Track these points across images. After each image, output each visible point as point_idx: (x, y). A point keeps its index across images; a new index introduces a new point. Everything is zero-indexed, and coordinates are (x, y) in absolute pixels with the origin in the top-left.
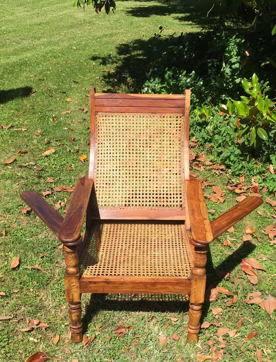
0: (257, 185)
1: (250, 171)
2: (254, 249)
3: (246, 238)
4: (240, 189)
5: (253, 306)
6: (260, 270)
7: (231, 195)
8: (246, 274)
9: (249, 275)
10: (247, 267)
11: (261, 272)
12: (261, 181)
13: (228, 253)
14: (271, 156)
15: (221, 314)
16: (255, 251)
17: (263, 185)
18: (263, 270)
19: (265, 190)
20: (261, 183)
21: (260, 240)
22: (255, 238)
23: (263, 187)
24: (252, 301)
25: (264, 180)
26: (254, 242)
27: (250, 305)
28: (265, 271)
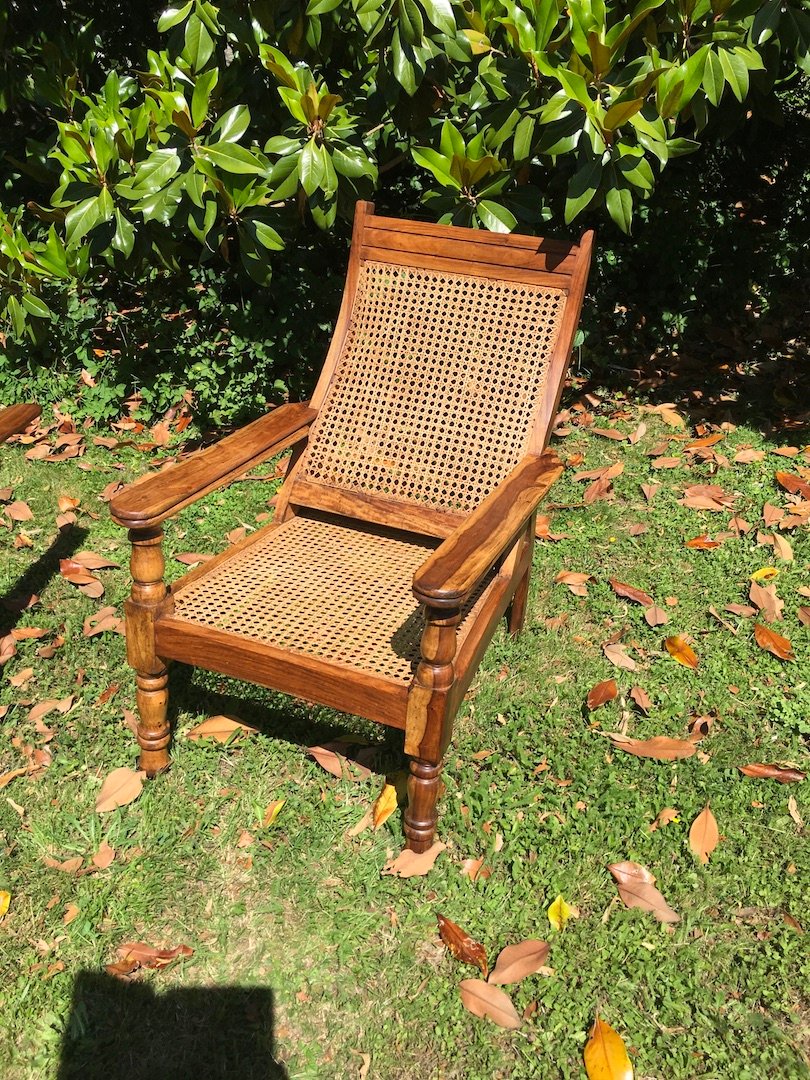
0: (67, 418)
1: (44, 395)
2: (86, 537)
3: (61, 522)
4: (33, 435)
5: (103, 638)
6: (105, 568)
7: (14, 451)
8: (77, 586)
9: (83, 585)
10: (76, 571)
11: (108, 572)
12: (73, 409)
13: (27, 560)
14: (77, 352)
15: (33, 680)
16: (90, 537)
17: (80, 414)
18: (112, 568)
19: (88, 425)
20: (75, 413)
21: (95, 516)
22: (84, 515)
23: (83, 420)
24: (97, 630)
25: (80, 405)
26: (82, 523)
27: (96, 639)
28: (118, 568)
